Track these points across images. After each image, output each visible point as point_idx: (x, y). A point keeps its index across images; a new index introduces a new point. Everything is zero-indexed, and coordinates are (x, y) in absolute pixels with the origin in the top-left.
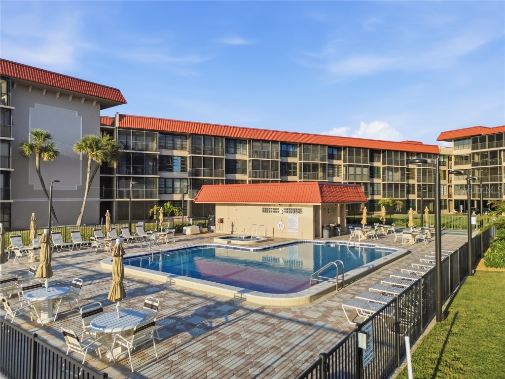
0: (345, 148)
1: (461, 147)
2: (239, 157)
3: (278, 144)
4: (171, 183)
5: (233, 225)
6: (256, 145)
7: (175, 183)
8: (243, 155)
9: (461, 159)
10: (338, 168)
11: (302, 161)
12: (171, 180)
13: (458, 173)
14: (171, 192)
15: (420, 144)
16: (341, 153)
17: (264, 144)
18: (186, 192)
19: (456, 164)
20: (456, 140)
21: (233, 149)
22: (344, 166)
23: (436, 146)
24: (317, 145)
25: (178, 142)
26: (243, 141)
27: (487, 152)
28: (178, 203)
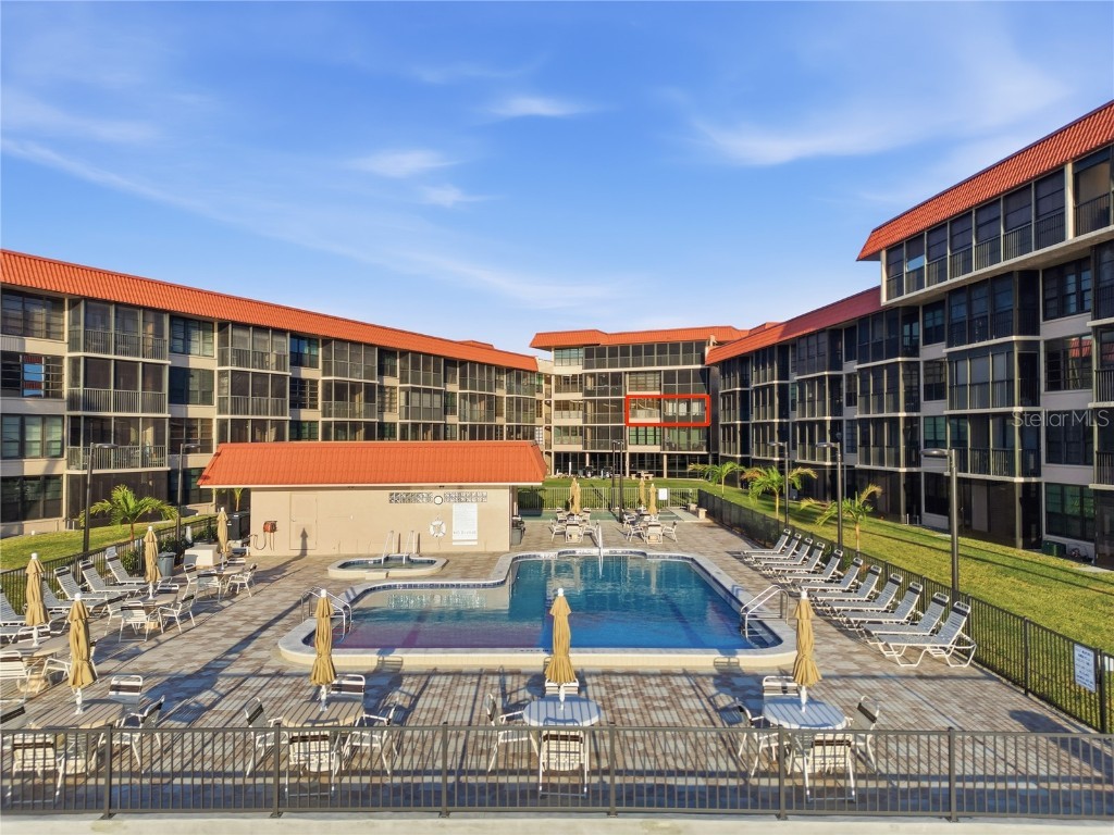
0: (404, 353)
1: (566, 362)
2: (195, 362)
3: (286, 336)
4: (17, 429)
5: (304, 536)
6: (239, 337)
7: (28, 428)
8: (204, 357)
9: (567, 382)
10: (391, 394)
11: (333, 378)
12: (17, 421)
13: (563, 406)
14: (16, 453)
15: (489, 348)
16: (395, 362)
17: (258, 336)
18: (58, 452)
19: (558, 390)
20: (558, 348)
21: (181, 342)
22: (402, 389)
23: (533, 358)
24: (359, 344)
25: (40, 314)
26: (205, 324)
27: (607, 374)
28: (36, 482)
